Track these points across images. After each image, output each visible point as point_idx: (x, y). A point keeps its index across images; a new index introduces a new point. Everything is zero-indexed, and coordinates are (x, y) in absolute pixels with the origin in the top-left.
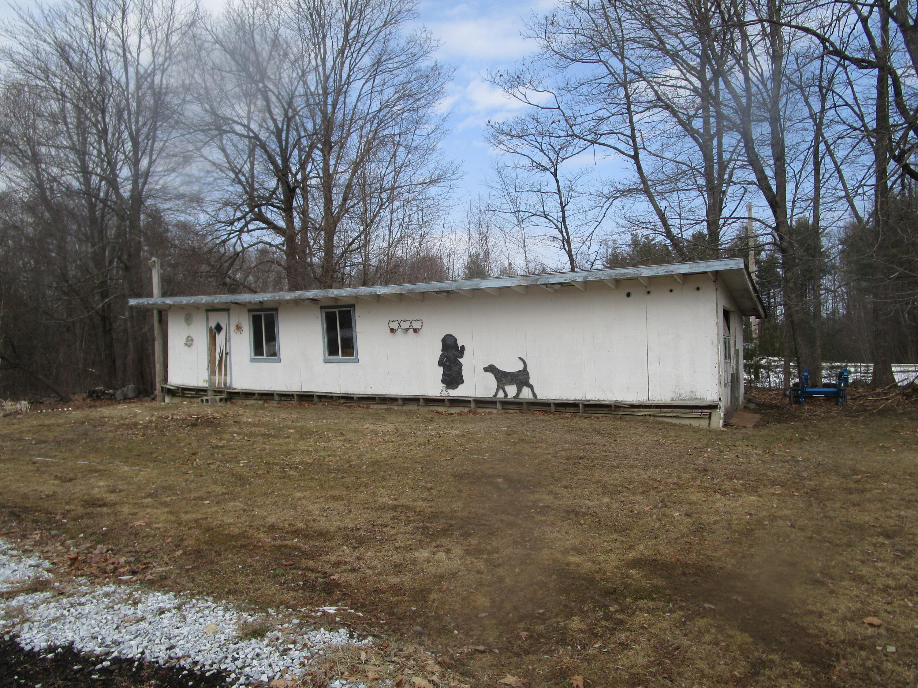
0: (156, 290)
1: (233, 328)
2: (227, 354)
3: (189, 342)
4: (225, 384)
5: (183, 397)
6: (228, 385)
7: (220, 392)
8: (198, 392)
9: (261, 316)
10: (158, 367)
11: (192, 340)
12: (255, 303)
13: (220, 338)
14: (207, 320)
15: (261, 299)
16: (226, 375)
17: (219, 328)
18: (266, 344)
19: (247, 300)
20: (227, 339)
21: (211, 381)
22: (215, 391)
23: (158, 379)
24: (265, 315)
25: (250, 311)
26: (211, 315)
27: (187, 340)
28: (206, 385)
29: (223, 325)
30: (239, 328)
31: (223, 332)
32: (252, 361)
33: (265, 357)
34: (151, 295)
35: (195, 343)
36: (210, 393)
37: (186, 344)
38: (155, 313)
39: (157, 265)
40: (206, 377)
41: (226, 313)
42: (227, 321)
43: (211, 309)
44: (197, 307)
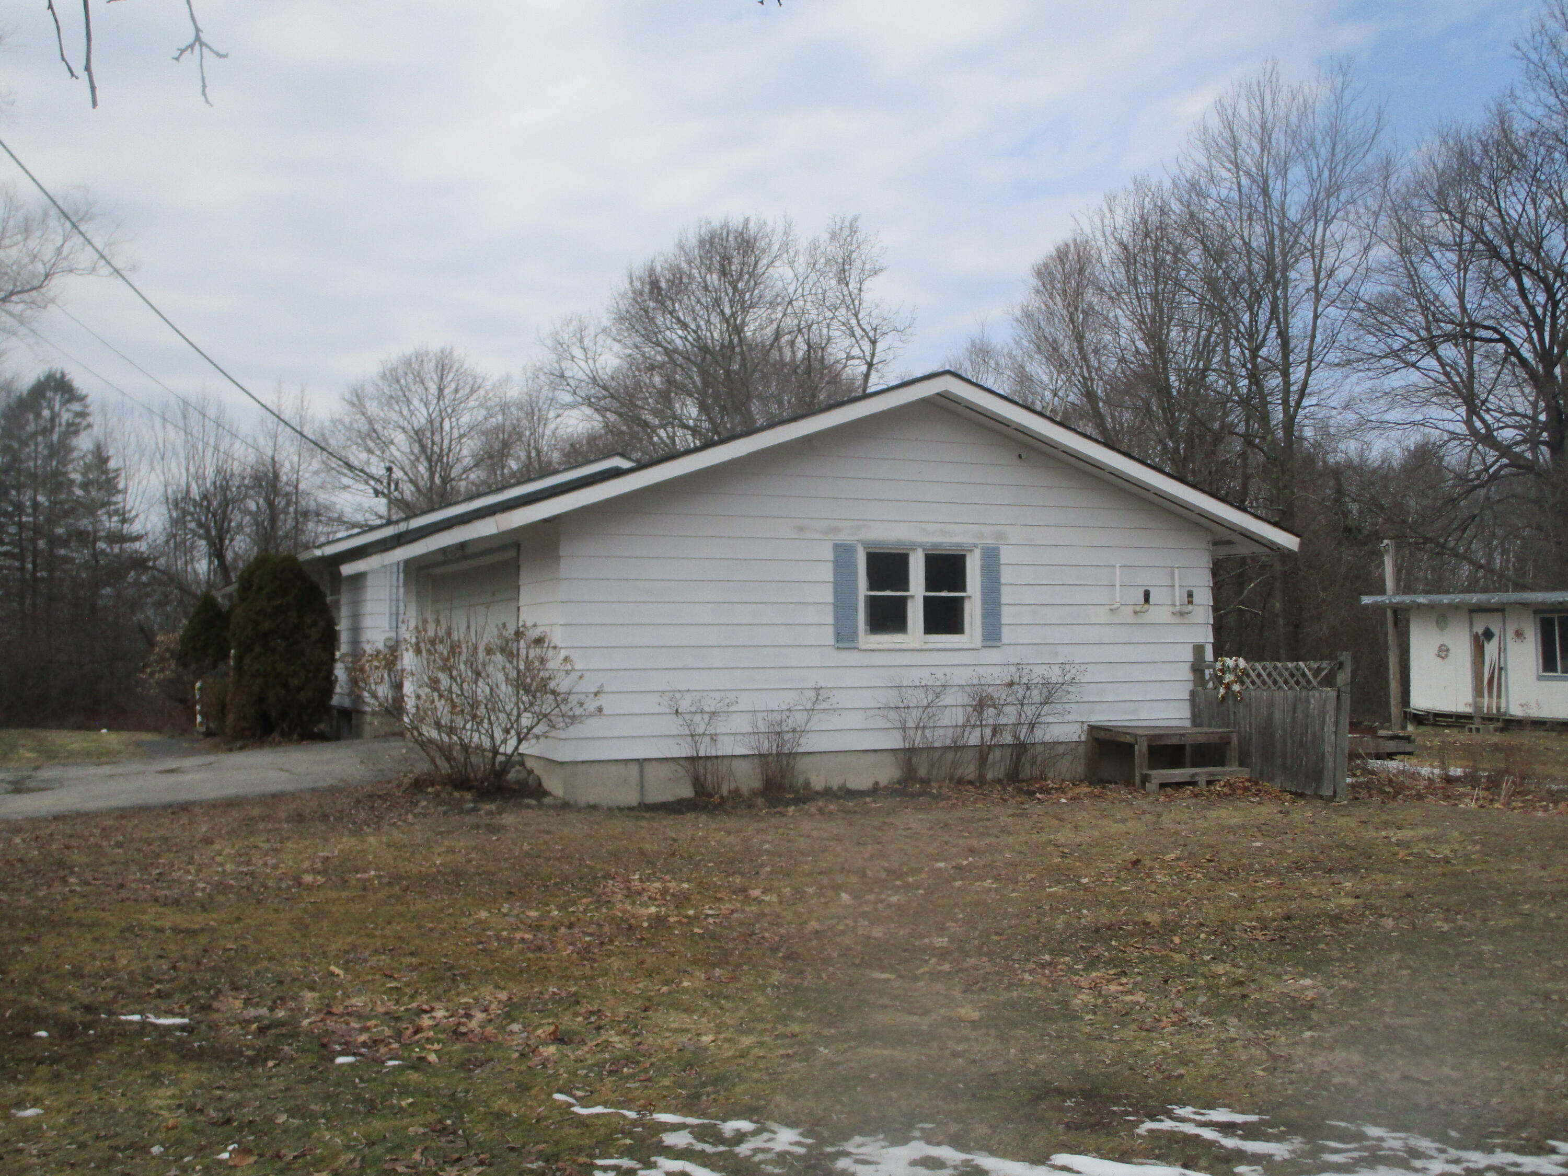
0: (1390, 583)
1: (1510, 634)
2: (1501, 669)
3: (1443, 652)
4: (1498, 709)
5: (1433, 725)
6: (1502, 710)
7: (1491, 719)
8: (1457, 720)
9: (1553, 619)
10: (1394, 686)
11: (1448, 650)
12: (1553, 604)
13: (1491, 649)
14: (1471, 624)
15: (1561, 600)
16: (1499, 696)
17: (1488, 635)
18: (1562, 658)
19: (1540, 600)
20: (1502, 650)
21: (1477, 707)
22: (1483, 718)
23: (1394, 701)
24: (1559, 618)
25: (1536, 612)
26: (1476, 616)
27: (1440, 650)
28: (1469, 710)
29: (1495, 630)
30: (1519, 634)
31: (1495, 642)
32: (1540, 678)
33: (1559, 674)
34: (1383, 592)
35: (1451, 654)
36: (1477, 720)
37: (1439, 656)
38: (1389, 613)
39: (1392, 551)
40: (1470, 699)
41: (1500, 614)
42: (1501, 625)
43: (1475, 610)
44: (1455, 608)
